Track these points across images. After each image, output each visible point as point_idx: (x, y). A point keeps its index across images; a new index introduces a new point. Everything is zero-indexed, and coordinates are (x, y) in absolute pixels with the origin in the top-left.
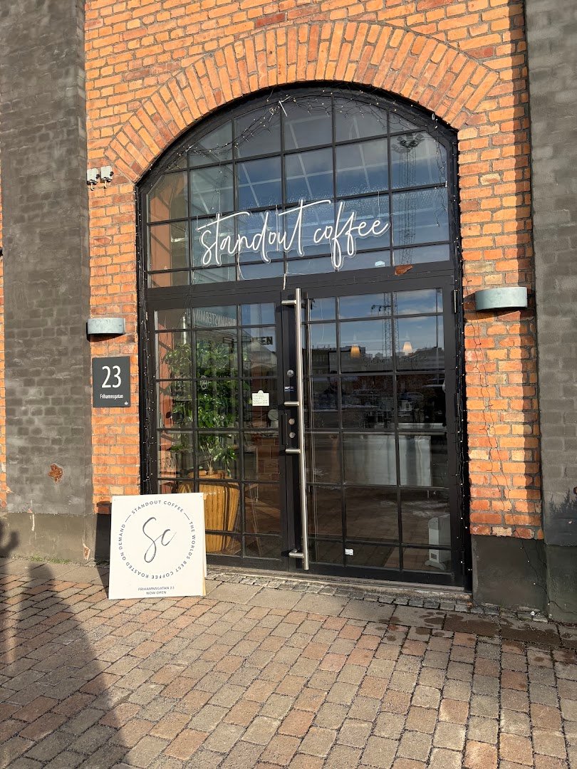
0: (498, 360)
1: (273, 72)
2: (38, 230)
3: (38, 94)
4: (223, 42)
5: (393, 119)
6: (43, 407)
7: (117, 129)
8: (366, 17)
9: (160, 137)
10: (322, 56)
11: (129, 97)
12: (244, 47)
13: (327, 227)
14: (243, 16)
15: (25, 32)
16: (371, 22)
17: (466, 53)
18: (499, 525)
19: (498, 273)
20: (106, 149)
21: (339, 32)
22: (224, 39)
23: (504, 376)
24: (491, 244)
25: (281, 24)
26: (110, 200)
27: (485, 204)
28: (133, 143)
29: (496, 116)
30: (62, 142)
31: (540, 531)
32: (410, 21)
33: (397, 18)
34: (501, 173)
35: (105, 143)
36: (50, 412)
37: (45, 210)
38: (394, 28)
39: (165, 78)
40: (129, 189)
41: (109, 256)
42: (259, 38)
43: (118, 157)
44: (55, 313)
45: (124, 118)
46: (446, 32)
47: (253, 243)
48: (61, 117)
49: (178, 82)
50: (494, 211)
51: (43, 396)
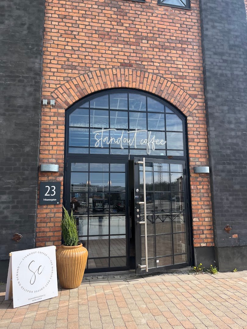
0: (200, 189)
1: (127, 83)
2: (14, 121)
3: (19, 62)
4: (108, 67)
5: (166, 108)
6: (11, 205)
7: (58, 86)
8: (159, 75)
9: (78, 94)
10: (145, 82)
11: (65, 75)
12: (116, 71)
13: (145, 140)
14: (116, 60)
15: (13, 33)
16: (161, 77)
17: (189, 94)
18: (202, 243)
19: (199, 162)
20: (52, 93)
21: (151, 76)
22: (108, 66)
23: (202, 194)
24: (197, 153)
25: (130, 68)
26: (52, 114)
27: (195, 140)
28: (66, 93)
29: (198, 115)
30: (31, 85)
31: (213, 243)
32: (173, 80)
33: (169, 78)
34: (199, 132)
35: (52, 90)
36: (14, 207)
37: (19, 113)
38: (168, 81)
39: (82, 72)
40: (62, 111)
41: (51, 137)
42: (122, 70)
43: (58, 97)
44: (21, 160)
45: (62, 83)
46: (183, 87)
47: (117, 141)
48: (32, 75)
49: (88, 75)
50: (198, 143)
51: (11, 200)
